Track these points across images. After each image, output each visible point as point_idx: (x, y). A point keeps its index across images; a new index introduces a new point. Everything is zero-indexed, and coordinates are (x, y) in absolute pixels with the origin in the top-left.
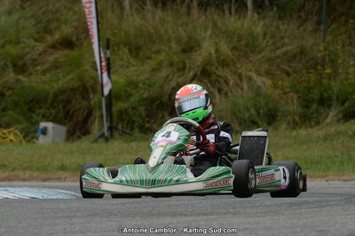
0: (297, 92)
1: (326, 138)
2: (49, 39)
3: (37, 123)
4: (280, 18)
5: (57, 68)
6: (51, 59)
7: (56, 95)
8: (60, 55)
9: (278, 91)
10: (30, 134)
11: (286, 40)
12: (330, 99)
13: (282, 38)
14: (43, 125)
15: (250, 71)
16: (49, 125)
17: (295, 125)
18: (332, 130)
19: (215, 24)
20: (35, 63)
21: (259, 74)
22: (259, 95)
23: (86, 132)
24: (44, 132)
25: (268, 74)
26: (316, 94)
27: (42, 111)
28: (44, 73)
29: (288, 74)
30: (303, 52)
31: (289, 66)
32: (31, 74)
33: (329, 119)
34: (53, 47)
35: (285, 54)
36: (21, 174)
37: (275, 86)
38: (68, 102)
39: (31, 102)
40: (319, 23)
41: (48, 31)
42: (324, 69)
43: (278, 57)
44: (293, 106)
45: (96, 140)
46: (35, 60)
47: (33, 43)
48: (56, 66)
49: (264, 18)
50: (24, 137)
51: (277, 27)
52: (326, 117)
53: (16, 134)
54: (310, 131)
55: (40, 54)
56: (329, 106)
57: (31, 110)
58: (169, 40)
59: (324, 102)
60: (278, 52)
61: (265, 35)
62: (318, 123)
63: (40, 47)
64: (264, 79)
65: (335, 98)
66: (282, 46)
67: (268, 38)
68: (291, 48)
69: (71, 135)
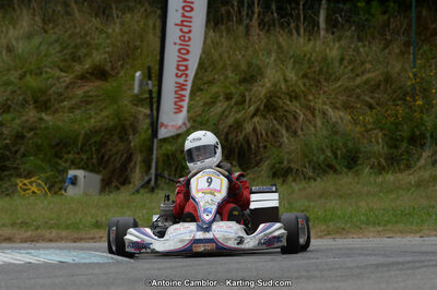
0: (382, 129)
1: (418, 185)
2: (78, 68)
3: (65, 171)
4: (360, 39)
5: (88, 103)
6: (80, 92)
7: (87, 137)
8: (92, 87)
9: (358, 129)
10: (56, 185)
11: (368, 66)
12: (423, 136)
13: (363, 63)
14: (72, 173)
15: (324, 103)
16: (80, 173)
17: (381, 169)
18: (426, 174)
19: (280, 47)
20: (61, 97)
21: (335, 108)
22: (336, 133)
23: (125, 181)
24: (74, 181)
25: (347, 107)
26: (405, 131)
27: (71, 156)
28: (72, 109)
29: (371, 107)
30: (388, 79)
31: (372, 98)
32: (56, 111)
33: (422, 162)
34: (83, 77)
35: (366, 82)
36: (47, 233)
37: (356, 122)
38: (103, 144)
39: (57, 145)
40: (407, 44)
41: (75, 58)
42: (415, 101)
43: (358, 87)
44: (378, 146)
45: (138, 191)
46: (60, 94)
47: (58, 73)
48: (87, 101)
49: (340, 39)
50: (49, 189)
51: (357, 50)
52: (418, 159)
53: (39, 185)
54: (400, 176)
55: (67, 87)
56: (423, 146)
57: (58, 155)
58: (224, 67)
59: (416, 140)
60: (359, 80)
61: (342, 59)
62: (408, 167)
63: (67, 78)
64: (341, 114)
65: (428, 135)
66: (363, 73)
67: (345, 62)
68: (373, 75)
69: (106, 185)
